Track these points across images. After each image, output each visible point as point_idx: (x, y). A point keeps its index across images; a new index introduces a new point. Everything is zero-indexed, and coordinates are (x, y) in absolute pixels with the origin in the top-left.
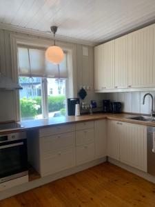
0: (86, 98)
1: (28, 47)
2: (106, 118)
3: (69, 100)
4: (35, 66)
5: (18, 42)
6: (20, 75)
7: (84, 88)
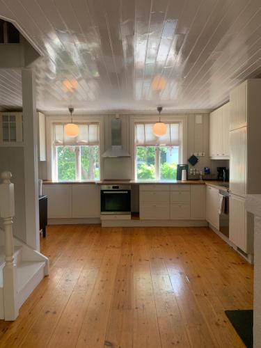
0: (197, 164)
1: (144, 123)
2: (204, 184)
3: (178, 166)
4: (149, 137)
5: (136, 121)
6: (138, 146)
7: (196, 155)
